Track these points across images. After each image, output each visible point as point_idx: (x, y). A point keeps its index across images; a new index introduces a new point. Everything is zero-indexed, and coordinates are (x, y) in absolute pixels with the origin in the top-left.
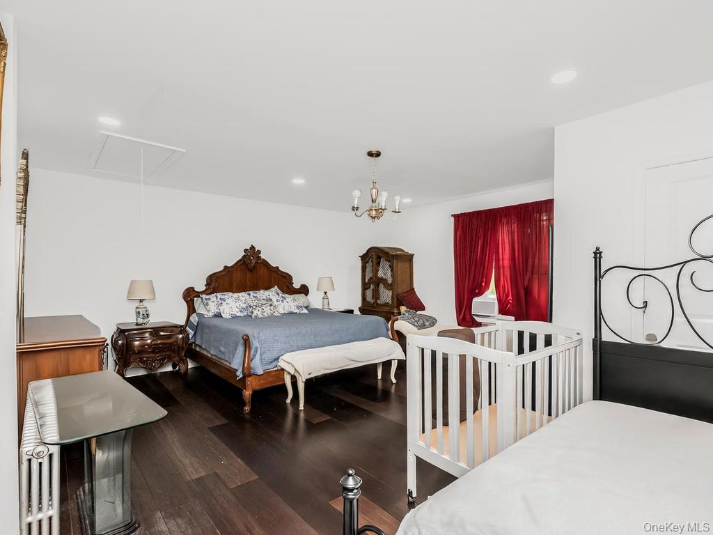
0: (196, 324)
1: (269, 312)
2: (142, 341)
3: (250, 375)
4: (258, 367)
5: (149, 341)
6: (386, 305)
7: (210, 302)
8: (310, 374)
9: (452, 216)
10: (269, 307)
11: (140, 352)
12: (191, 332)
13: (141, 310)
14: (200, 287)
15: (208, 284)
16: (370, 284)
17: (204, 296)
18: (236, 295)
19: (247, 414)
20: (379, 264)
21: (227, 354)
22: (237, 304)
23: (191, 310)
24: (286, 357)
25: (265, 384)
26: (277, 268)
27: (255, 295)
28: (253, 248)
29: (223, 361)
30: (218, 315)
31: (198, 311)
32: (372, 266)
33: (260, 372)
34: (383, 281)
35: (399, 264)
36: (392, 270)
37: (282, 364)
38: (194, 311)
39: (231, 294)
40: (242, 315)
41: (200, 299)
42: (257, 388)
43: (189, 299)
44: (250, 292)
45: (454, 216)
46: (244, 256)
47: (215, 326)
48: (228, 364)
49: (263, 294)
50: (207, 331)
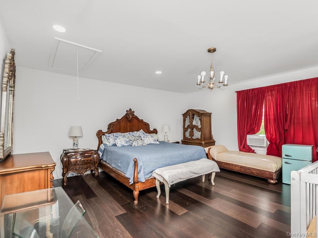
0: (103, 150)
1: (141, 144)
2: (76, 159)
3: (138, 182)
4: (142, 178)
5: (80, 159)
6: (198, 139)
7: (110, 138)
8: (172, 182)
9: (236, 92)
10: (140, 141)
11: (75, 165)
12: (101, 154)
13: (75, 142)
14: (105, 130)
15: (109, 128)
16: (188, 128)
17: (107, 135)
18: (123, 134)
19: (136, 205)
20: (193, 118)
21: (122, 168)
22: (124, 139)
23: (101, 142)
24: (157, 171)
25: (145, 187)
26: (142, 120)
27: (133, 134)
28: (130, 110)
29: (119, 172)
30: (115, 145)
31: (104, 143)
32: (190, 119)
33: (143, 180)
34: (196, 127)
35: (205, 118)
36: (201, 121)
37: (154, 175)
38: (102, 143)
39: (120, 134)
40: (127, 145)
41: (105, 136)
42: (141, 189)
43: (99, 136)
44: (130, 133)
45: (237, 92)
46: (126, 114)
47: (114, 152)
48: (123, 174)
49: (136, 133)
50: (110, 154)
